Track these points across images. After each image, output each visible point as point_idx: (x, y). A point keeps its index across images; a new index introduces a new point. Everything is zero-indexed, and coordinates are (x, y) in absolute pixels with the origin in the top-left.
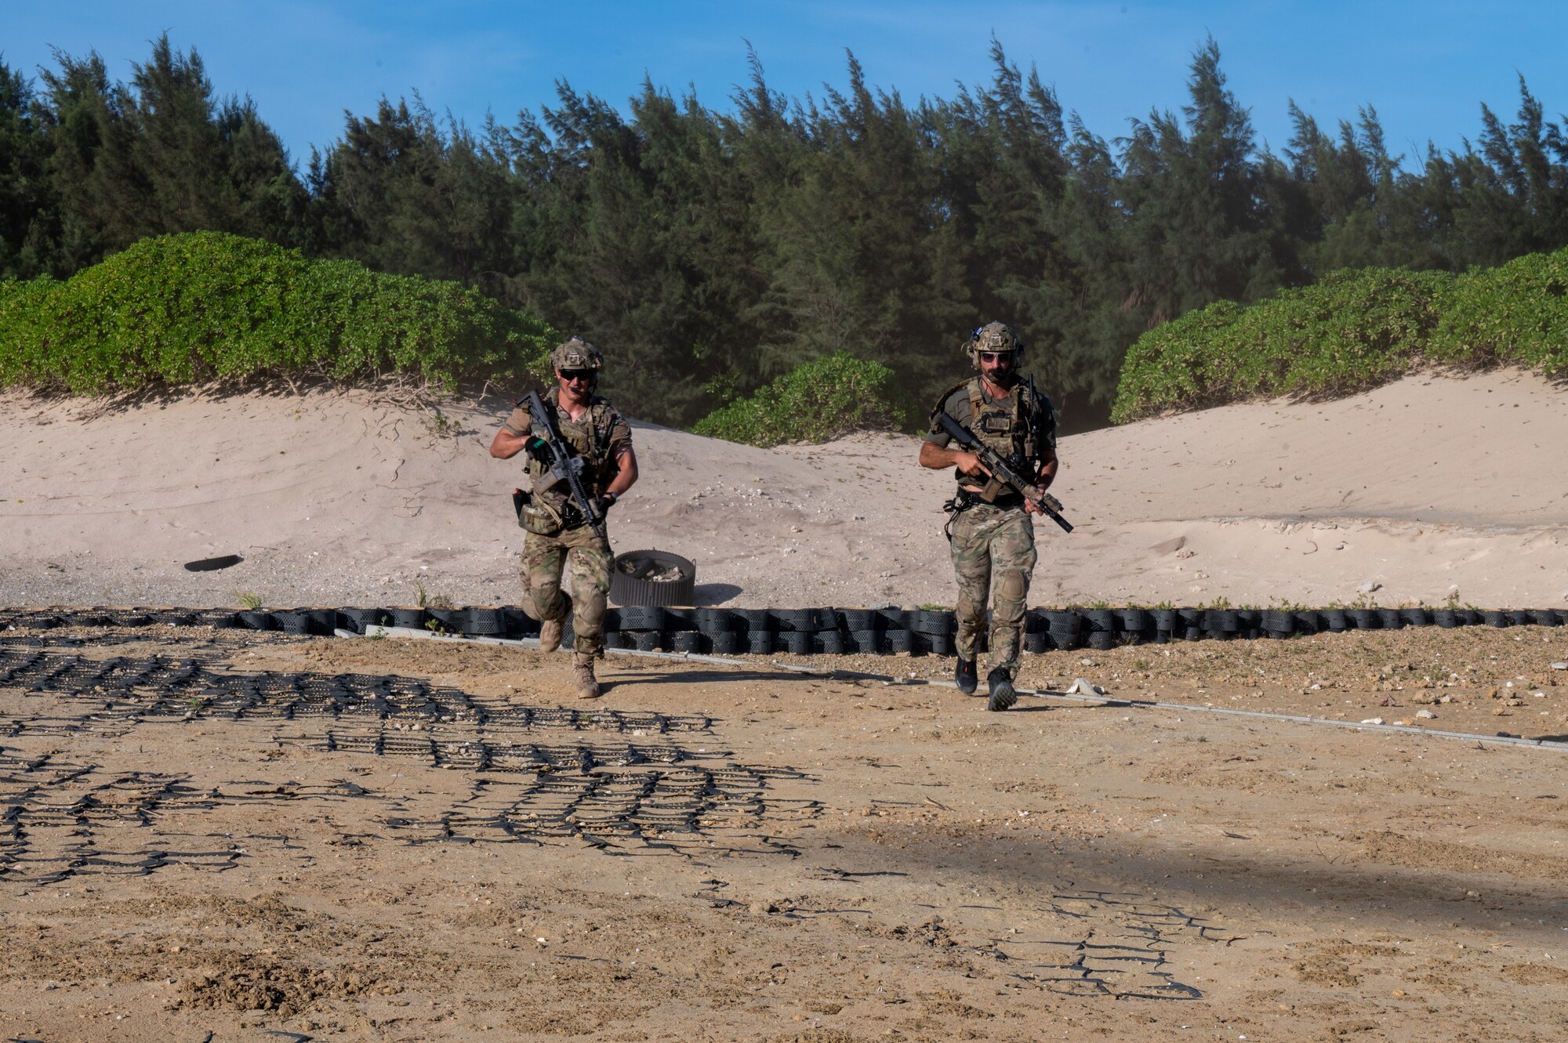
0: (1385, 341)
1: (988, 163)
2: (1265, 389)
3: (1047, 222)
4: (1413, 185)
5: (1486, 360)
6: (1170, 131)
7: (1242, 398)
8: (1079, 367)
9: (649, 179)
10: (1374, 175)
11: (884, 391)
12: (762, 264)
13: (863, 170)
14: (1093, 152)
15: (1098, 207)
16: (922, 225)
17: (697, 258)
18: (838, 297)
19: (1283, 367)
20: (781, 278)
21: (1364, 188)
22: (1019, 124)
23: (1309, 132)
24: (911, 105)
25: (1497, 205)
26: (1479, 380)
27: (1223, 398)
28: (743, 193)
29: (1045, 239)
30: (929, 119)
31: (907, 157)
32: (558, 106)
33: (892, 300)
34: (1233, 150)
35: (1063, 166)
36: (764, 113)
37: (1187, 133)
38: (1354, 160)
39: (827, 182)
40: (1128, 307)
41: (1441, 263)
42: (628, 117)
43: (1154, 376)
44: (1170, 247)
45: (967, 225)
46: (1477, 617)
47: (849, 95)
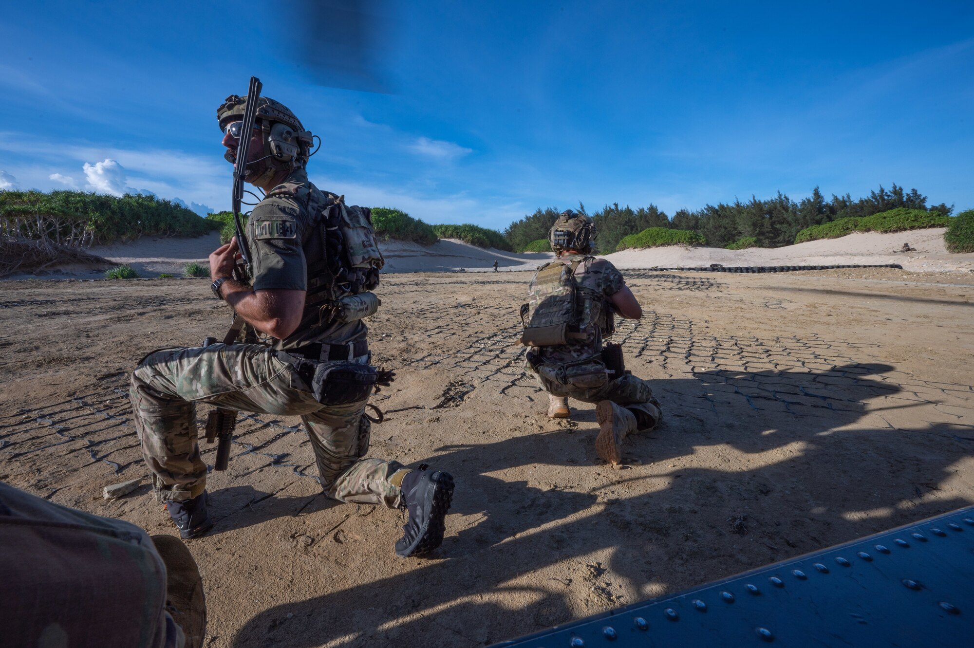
0: (848, 229)
1: (776, 208)
2: (823, 237)
3: (785, 216)
4: (856, 204)
5: (868, 230)
6: (809, 200)
7: (818, 239)
8: (789, 236)
9: (719, 216)
10: (848, 204)
11: (755, 242)
12: (737, 225)
13: (754, 211)
14: (795, 205)
15: (795, 213)
16: (763, 218)
17: (726, 226)
18: (749, 229)
19: (827, 234)
20: (740, 227)
21: (846, 206)
22: (781, 202)
23: (836, 198)
24: (762, 201)
25: (873, 206)
26: (867, 234)
27: (815, 239)
28: (734, 216)
29: (784, 219)
30: (765, 203)
31: (761, 209)
32: (706, 207)
33: (758, 229)
34: (820, 202)
35: (789, 207)
36: (738, 205)
37: (812, 200)
38: (844, 202)
39: (748, 213)
40: (799, 227)
41: (861, 216)
42: (717, 207)
43: (802, 237)
44: (808, 218)
45: (771, 218)
46: (859, 266)
47: (752, 201)
